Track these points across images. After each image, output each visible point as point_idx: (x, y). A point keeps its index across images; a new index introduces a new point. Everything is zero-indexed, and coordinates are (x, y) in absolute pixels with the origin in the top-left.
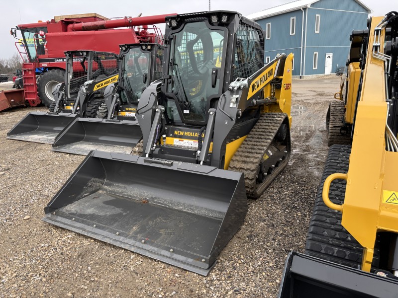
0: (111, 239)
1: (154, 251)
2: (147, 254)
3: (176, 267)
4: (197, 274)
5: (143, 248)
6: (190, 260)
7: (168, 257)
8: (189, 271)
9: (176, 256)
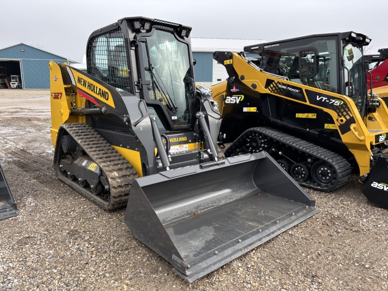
7: (297, 219)
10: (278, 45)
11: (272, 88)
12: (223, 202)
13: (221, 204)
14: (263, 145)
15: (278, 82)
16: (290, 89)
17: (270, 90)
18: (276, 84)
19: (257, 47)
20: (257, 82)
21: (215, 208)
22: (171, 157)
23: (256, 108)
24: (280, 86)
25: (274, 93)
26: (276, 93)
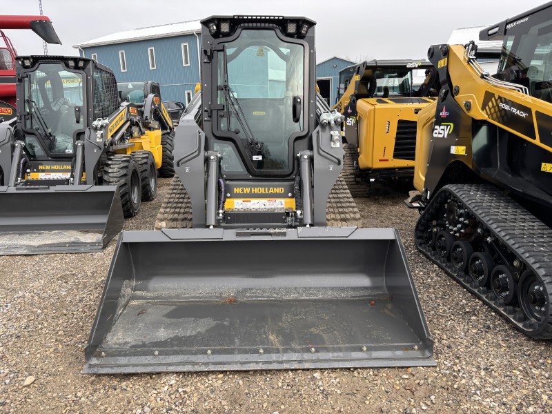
0: (257, 362)
1: (340, 357)
2: (336, 365)
3: (389, 367)
4: (423, 367)
5: (320, 358)
6: (399, 353)
7: (366, 359)
8: (410, 367)
9: (375, 354)
10: (527, 19)
11: (490, 109)
12: (294, 296)
13: (287, 298)
14: (461, 219)
15: (500, 98)
16: (514, 110)
17: (487, 114)
18: (496, 101)
19: (497, 29)
20: (471, 97)
21: (272, 300)
22: (223, 214)
23: (464, 147)
24: (501, 105)
25: (493, 119)
26: (494, 120)
